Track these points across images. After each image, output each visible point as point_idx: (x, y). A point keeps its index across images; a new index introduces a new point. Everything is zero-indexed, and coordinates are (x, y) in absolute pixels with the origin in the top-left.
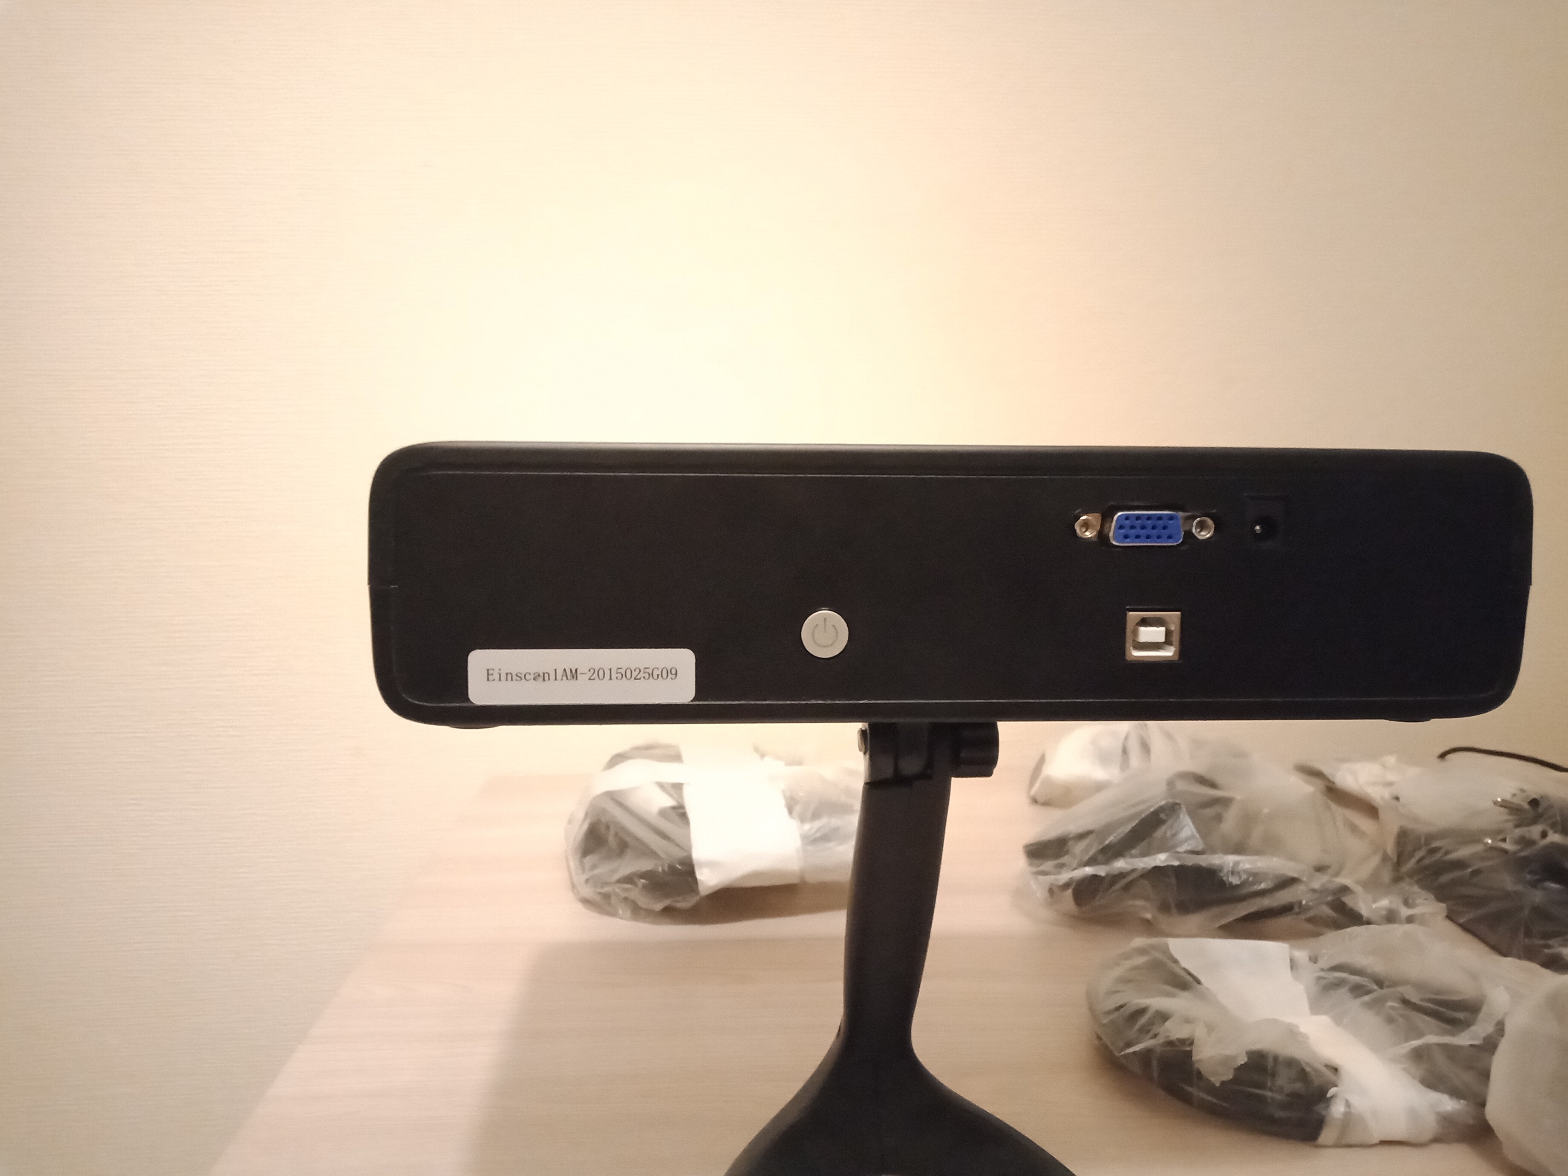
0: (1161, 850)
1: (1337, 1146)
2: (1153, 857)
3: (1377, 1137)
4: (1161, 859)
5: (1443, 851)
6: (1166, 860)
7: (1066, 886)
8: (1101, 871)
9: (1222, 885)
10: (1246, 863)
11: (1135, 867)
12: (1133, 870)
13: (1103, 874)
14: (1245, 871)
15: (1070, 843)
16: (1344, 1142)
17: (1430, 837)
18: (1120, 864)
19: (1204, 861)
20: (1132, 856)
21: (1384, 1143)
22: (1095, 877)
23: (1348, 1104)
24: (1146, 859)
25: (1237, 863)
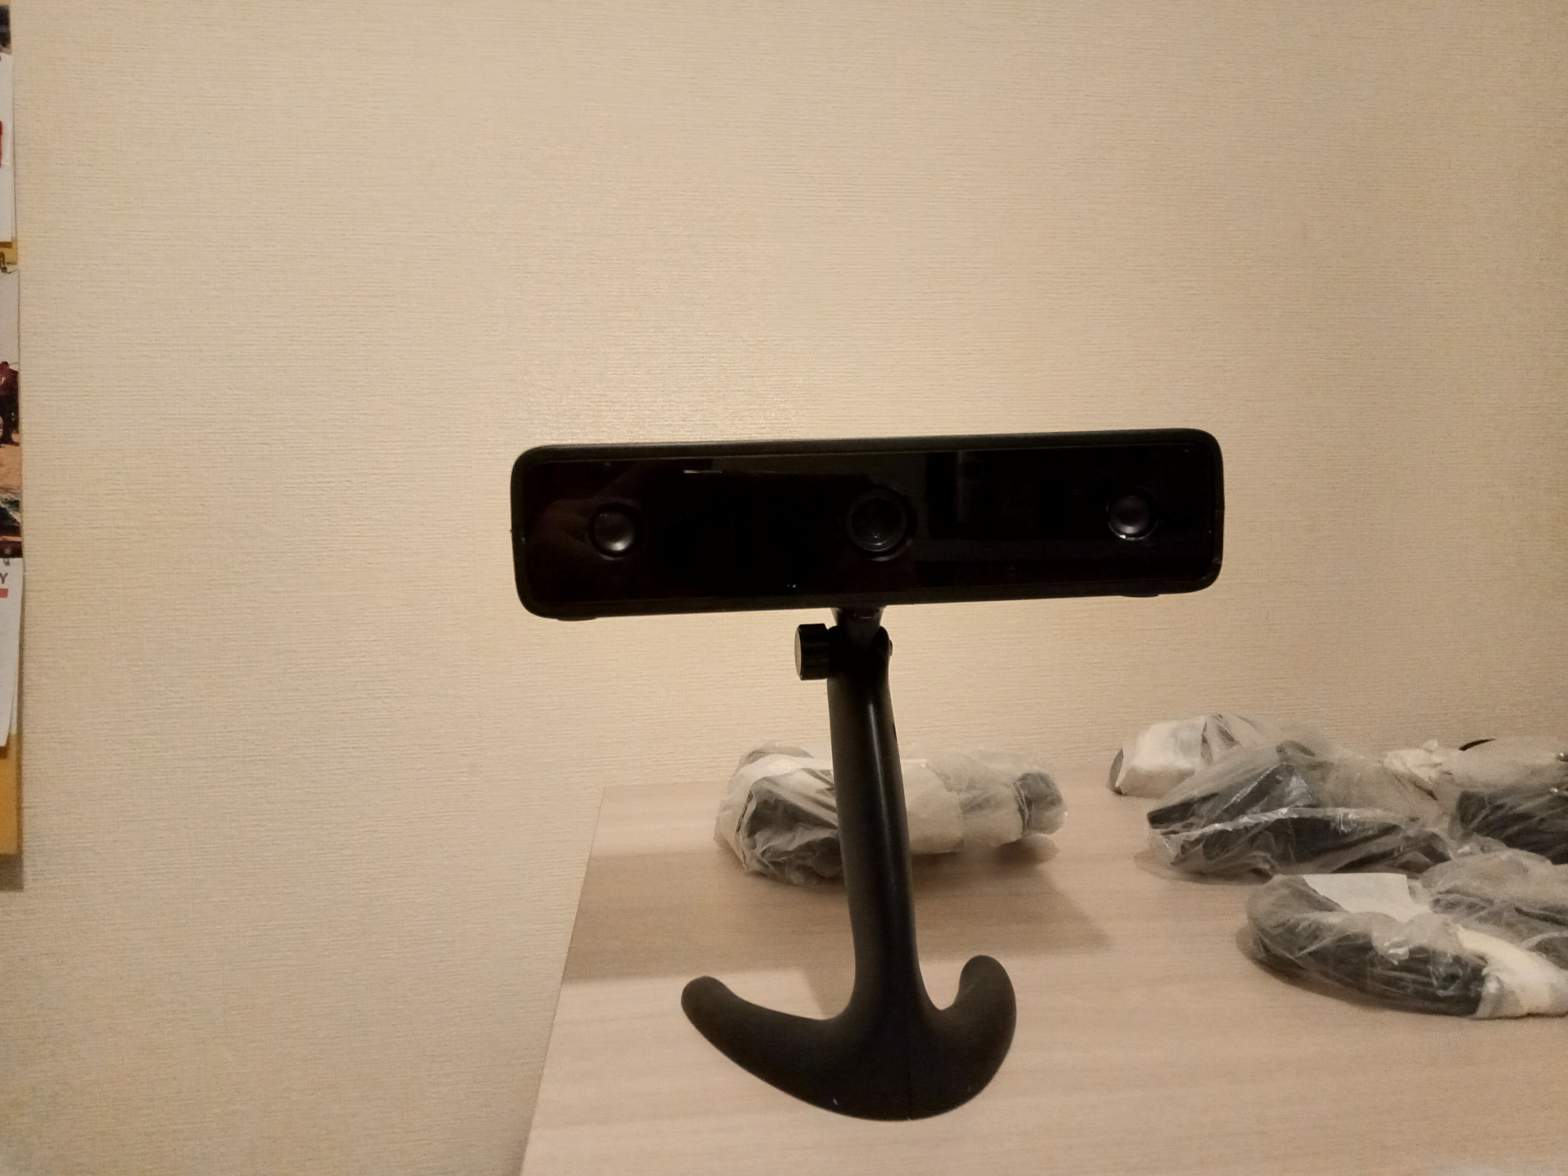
0: (1282, 806)
1: (1491, 1018)
2: (1275, 811)
3: (1525, 1010)
4: (1283, 812)
5: (1507, 808)
6: (1287, 814)
7: (1197, 841)
8: (1228, 826)
9: (1337, 833)
10: (1353, 814)
11: (1259, 821)
12: (1257, 825)
13: (1230, 829)
14: (1354, 821)
15: (1195, 805)
16: (1498, 1014)
17: (1493, 797)
18: (1245, 820)
19: (1319, 813)
20: (1254, 813)
21: (1530, 1015)
22: (1223, 832)
23: (1499, 981)
24: (1269, 814)
25: (1346, 815)
